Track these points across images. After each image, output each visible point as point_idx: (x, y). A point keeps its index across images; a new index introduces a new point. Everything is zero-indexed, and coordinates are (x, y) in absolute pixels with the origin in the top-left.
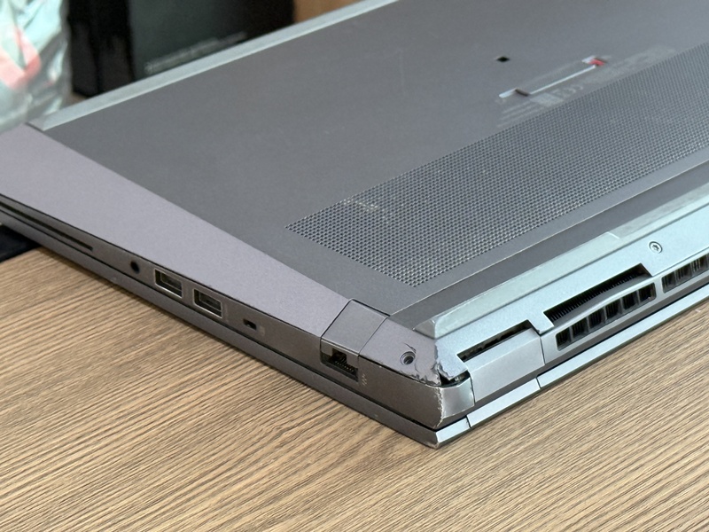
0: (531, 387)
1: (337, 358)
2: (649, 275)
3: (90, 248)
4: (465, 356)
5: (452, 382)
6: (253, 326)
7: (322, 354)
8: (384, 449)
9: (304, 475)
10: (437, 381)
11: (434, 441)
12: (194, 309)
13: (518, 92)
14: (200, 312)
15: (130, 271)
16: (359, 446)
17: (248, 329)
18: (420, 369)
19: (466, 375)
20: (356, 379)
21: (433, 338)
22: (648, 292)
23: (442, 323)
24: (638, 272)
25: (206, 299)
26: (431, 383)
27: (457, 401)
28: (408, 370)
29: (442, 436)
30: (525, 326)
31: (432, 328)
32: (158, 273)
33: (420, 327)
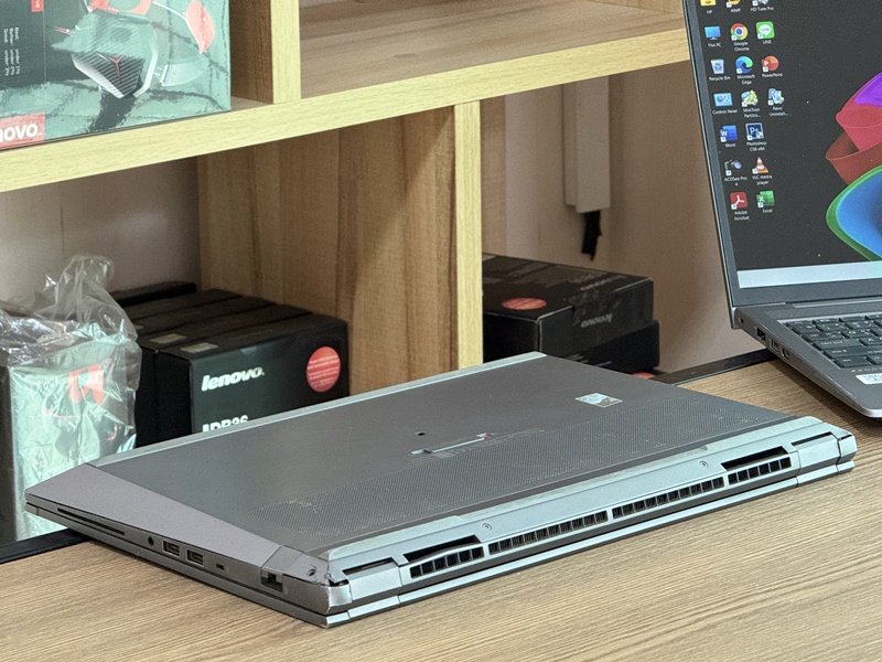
0: (394, 601)
1: (271, 579)
2: (479, 542)
3: (123, 533)
4: (347, 572)
5: (337, 584)
6: (222, 567)
7: (262, 578)
8: (295, 629)
9: (242, 639)
10: (327, 583)
11: (326, 624)
12: (187, 564)
13: (425, 451)
14: (190, 565)
15: (147, 545)
16: (279, 627)
17: (219, 571)
18: (319, 578)
19: (346, 582)
20: (281, 590)
21: (327, 561)
22: (478, 553)
23: (333, 554)
24: (472, 539)
25: (195, 555)
26: (324, 585)
27: (340, 597)
28: (311, 579)
29: (331, 620)
30: (389, 560)
31: (328, 556)
32: (165, 542)
33: (321, 556)
